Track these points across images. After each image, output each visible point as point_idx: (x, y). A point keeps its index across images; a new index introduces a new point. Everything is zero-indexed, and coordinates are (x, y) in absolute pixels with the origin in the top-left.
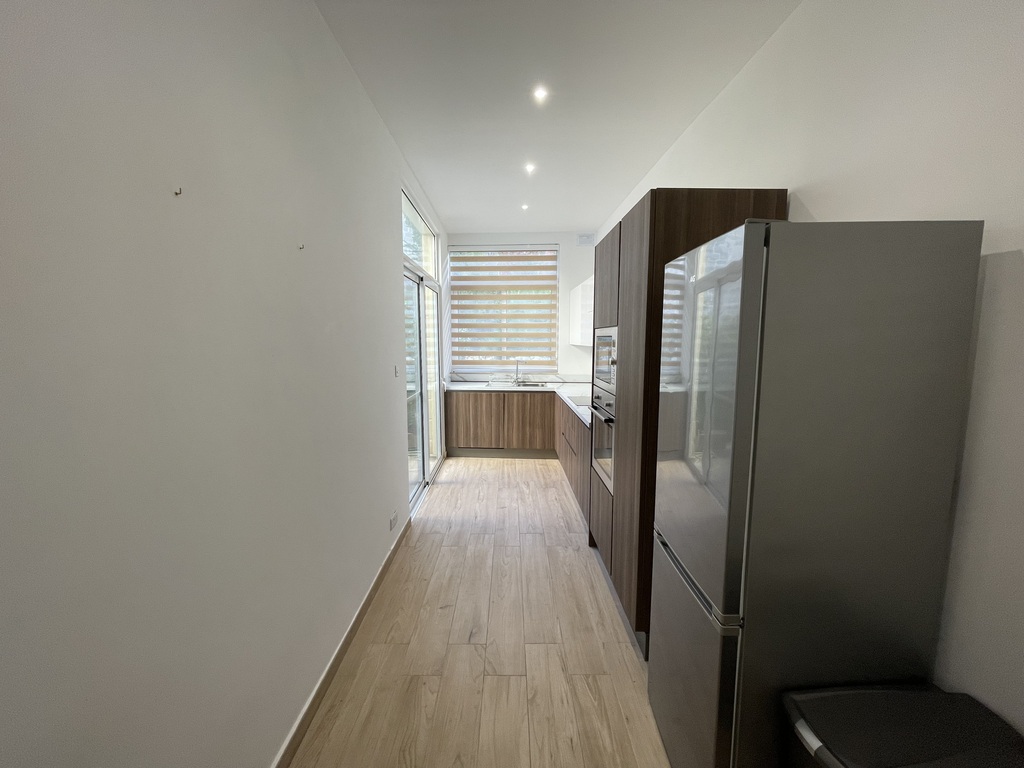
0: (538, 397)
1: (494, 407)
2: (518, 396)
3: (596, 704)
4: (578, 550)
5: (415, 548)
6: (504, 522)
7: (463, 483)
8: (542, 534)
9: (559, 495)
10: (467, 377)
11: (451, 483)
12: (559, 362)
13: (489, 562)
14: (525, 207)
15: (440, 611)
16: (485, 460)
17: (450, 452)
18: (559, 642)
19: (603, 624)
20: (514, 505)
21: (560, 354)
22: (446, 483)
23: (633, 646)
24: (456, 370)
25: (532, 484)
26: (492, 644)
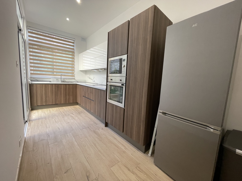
0: (71, 86)
1: (54, 89)
2: (64, 85)
3: (146, 176)
4: (103, 129)
5: (33, 150)
6: (72, 128)
7: (45, 118)
8: (88, 128)
9: (85, 115)
10: (38, 79)
11: (39, 119)
12: (75, 76)
13: (76, 143)
14: (68, 19)
15: (65, 174)
16: (51, 109)
17: (33, 108)
18: (120, 161)
19: (126, 149)
20: (72, 121)
21: (76, 73)
22: (35, 120)
23: (138, 151)
24: (32, 77)
25: (74, 113)
26: (99, 176)
